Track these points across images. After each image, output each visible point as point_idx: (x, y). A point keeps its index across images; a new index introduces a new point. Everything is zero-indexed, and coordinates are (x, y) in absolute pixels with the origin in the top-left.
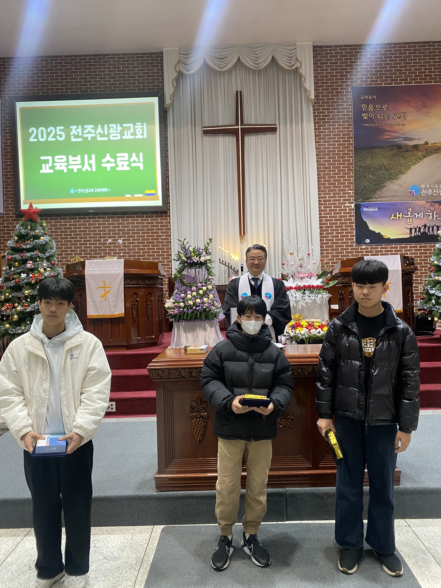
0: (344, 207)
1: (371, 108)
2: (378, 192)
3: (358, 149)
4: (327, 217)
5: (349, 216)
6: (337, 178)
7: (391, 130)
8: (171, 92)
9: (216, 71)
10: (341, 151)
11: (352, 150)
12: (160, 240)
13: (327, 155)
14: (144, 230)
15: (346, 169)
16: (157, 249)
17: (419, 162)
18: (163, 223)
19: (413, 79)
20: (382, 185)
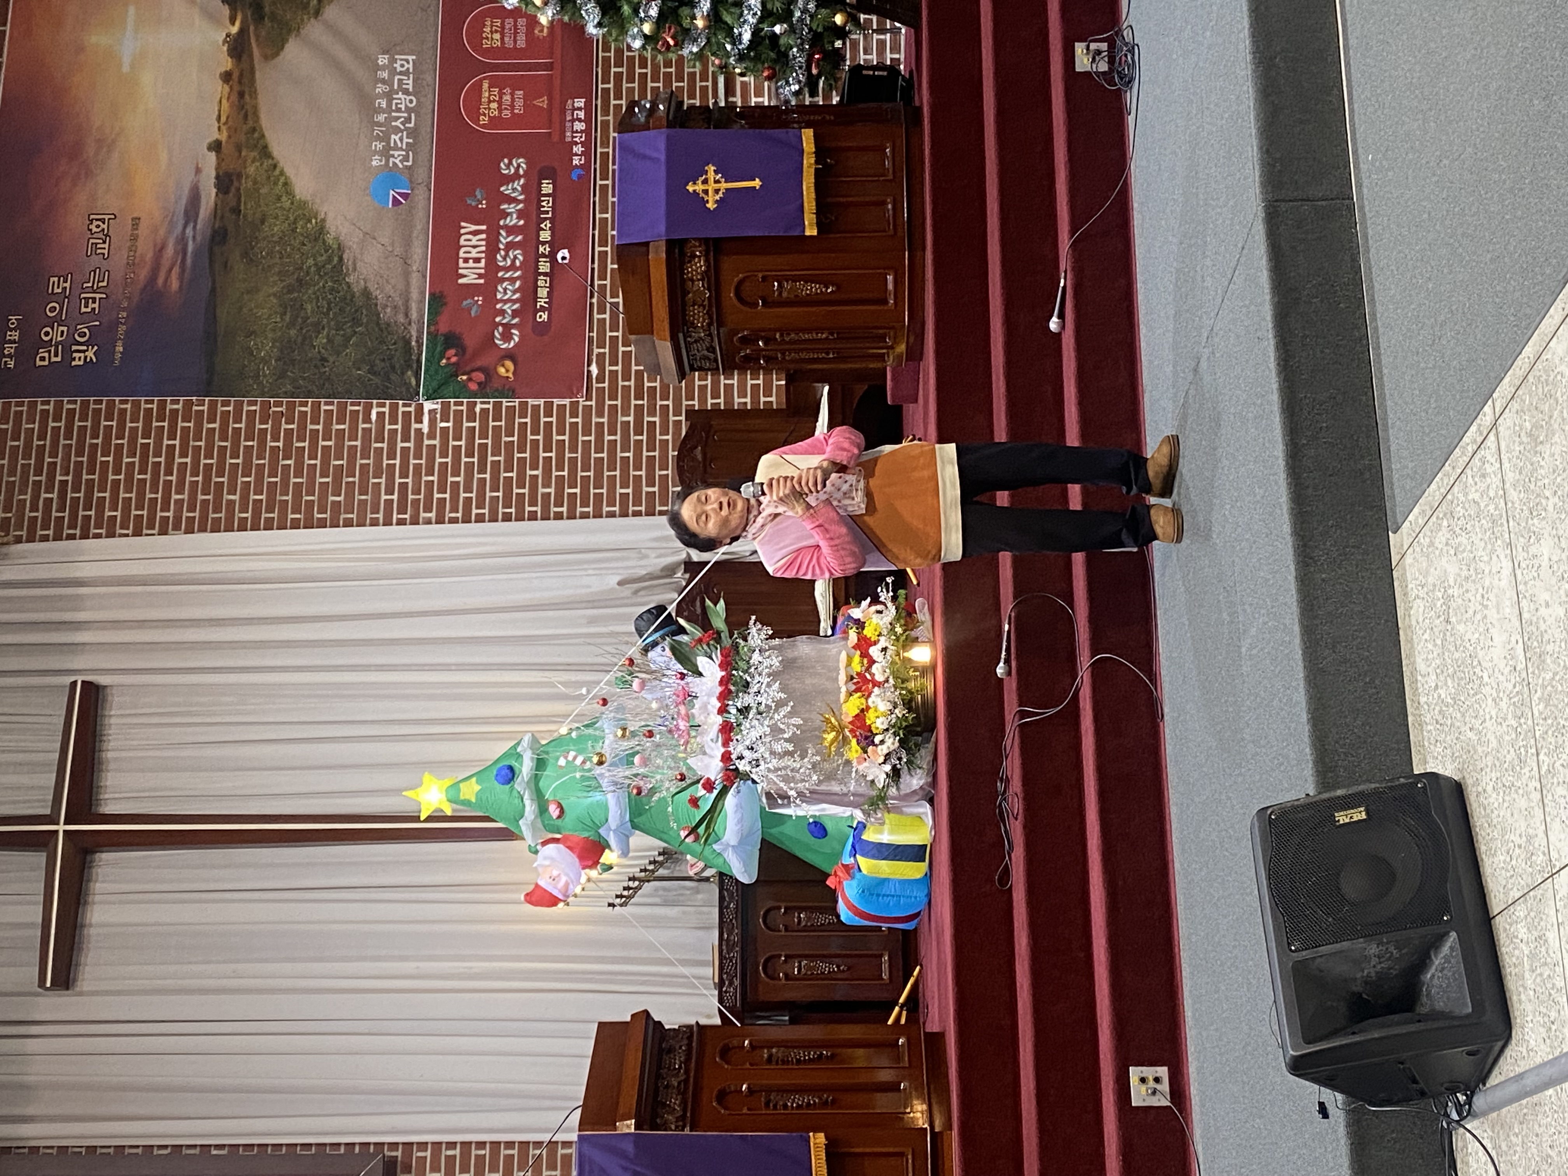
0: (432, 436)
1: (56, 334)
2: (387, 314)
3: (211, 386)
5: (471, 418)
6: (318, 462)
7: (149, 265)
10: (210, 445)
11: (213, 406)
15: (284, 426)
17: (282, 173)
20: (360, 301)
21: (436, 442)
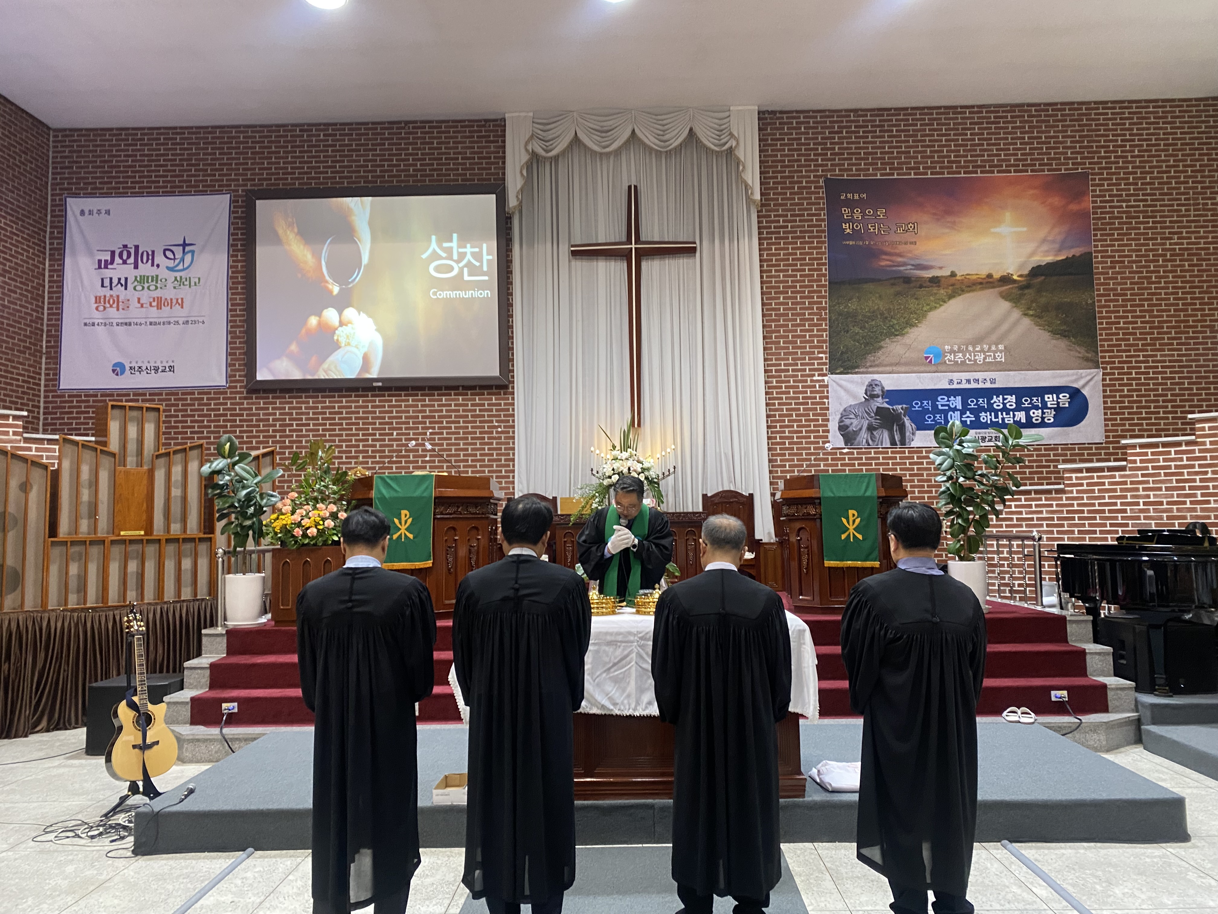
0: (812, 381)
1: (858, 215)
2: (870, 358)
3: (833, 284)
4: (782, 399)
5: (820, 398)
6: (799, 333)
7: (892, 251)
8: (519, 186)
9: (596, 152)
10: (806, 286)
11: (824, 286)
12: (495, 435)
13: (781, 293)
14: (467, 416)
15: (815, 318)
16: (489, 449)
17: (941, 305)
18: (500, 405)
19: (928, 168)
20: (876, 345)
21: (809, 383)
